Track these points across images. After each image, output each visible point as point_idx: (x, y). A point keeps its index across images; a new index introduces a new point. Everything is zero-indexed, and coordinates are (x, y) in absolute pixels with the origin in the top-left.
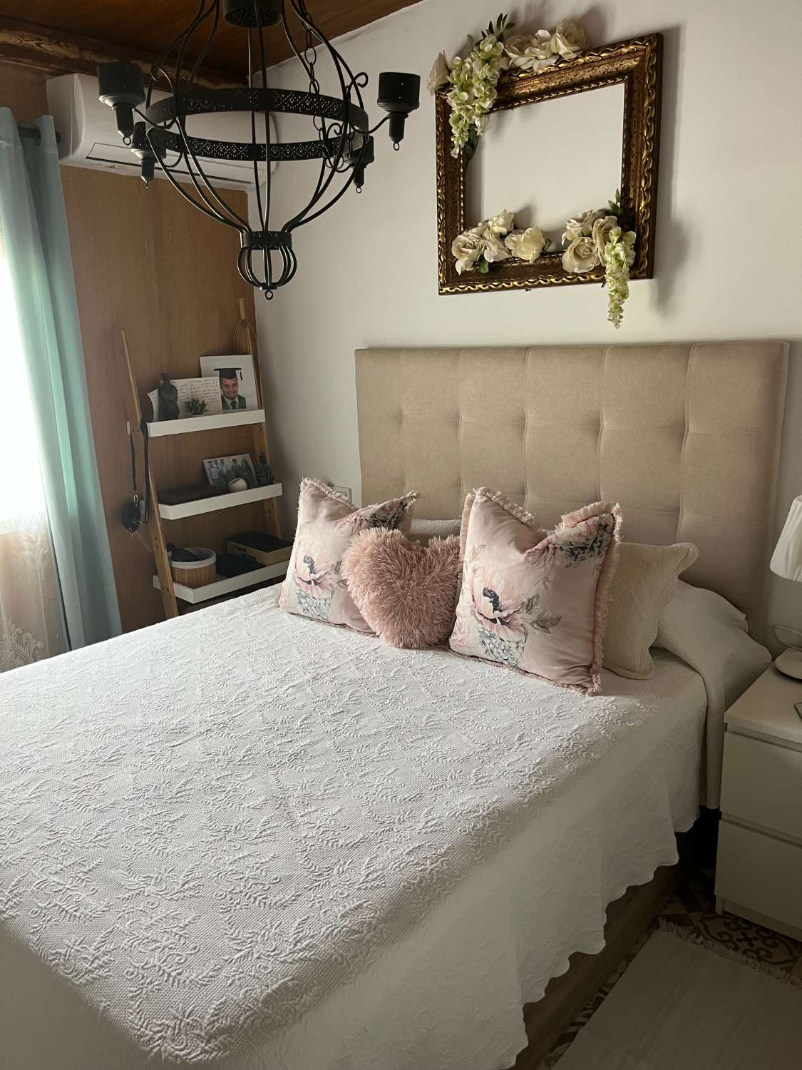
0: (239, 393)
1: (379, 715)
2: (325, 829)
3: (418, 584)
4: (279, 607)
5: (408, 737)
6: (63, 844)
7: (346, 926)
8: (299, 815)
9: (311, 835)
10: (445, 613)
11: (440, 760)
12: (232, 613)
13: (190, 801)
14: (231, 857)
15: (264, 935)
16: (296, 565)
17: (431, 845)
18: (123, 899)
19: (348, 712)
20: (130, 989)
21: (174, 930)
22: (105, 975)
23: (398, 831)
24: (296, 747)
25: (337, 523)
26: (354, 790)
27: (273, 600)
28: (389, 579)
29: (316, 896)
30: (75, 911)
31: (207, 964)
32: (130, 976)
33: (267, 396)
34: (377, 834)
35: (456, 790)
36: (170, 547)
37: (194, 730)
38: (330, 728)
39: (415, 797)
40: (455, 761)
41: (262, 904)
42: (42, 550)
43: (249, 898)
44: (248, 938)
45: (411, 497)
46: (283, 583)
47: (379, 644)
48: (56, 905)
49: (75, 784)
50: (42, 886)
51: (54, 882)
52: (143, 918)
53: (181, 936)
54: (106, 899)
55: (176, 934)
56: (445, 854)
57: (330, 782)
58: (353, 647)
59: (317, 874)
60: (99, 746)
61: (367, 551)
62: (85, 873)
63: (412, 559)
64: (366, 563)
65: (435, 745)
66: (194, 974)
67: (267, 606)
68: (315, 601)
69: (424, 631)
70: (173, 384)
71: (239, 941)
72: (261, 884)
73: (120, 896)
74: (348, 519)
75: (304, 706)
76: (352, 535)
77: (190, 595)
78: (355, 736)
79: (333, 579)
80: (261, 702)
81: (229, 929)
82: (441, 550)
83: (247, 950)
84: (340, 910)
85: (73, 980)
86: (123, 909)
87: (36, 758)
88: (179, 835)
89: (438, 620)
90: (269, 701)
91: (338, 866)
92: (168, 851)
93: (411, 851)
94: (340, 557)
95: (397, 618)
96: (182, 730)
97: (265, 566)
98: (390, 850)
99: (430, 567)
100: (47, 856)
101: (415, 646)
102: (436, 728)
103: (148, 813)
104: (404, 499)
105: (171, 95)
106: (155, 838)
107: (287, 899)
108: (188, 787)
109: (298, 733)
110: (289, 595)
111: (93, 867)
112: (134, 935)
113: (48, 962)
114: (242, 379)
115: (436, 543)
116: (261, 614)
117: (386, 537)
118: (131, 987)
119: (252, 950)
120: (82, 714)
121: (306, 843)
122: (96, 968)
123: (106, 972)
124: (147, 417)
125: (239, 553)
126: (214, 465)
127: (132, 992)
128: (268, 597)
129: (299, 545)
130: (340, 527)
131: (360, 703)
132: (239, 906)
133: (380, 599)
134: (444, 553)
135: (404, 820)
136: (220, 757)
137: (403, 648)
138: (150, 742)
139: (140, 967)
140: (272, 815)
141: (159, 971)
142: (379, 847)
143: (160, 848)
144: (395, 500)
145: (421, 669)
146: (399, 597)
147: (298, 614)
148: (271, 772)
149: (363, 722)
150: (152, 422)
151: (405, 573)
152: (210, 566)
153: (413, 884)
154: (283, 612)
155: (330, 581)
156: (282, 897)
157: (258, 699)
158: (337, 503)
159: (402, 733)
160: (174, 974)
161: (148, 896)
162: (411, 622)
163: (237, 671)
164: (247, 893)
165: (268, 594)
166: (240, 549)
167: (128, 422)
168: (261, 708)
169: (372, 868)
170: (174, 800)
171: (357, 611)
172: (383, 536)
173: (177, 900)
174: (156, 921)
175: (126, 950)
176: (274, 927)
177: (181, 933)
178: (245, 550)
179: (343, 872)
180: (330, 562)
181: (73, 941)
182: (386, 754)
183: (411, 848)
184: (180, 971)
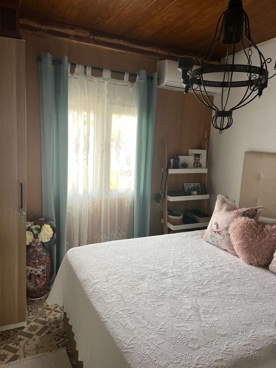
0: (200, 163)
1: (237, 288)
2: (212, 325)
3: (259, 241)
4: (203, 238)
5: (248, 299)
6: (124, 302)
7: (216, 365)
8: (203, 317)
9: (206, 326)
10: (268, 255)
11: (260, 312)
12: (186, 237)
13: (165, 299)
14: (177, 325)
15: (185, 358)
16: (212, 224)
17: (253, 345)
18: (140, 327)
19: (225, 283)
20: (139, 360)
21: (155, 344)
22: (131, 352)
23: (240, 335)
24: (204, 291)
25: (229, 212)
26: (225, 314)
27: (201, 235)
28: (247, 237)
29: (206, 350)
30: (125, 326)
31: (165, 361)
32: (139, 355)
33: (209, 164)
34: (232, 334)
35: (266, 326)
36: (168, 210)
37: (170, 275)
38: (217, 287)
39: (249, 324)
40: (266, 314)
41: (186, 346)
42: (130, 204)
43: (182, 342)
44: (180, 357)
45: (260, 208)
46: (206, 230)
47: (240, 261)
48: (120, 322)
49: (130, 283)
50: (117, 314)
51: (120, 313)
52: (146, 336)
53: (157, 347)
54: (135, 325)
55: (156, 346)
56: (258, 350)
57: (215, 308)
58: (229, 259)
59: (207, 342)
60: (139, 272)
61: (240, 225)
62: (130, 314)
63: (257, 231)
64: (239, 229)
65: (259, 306)
66: (160, 363)
67: (199, 237)
68: (217, 239)
69: (258, 260)
70: (179, 157)
71: (176, 356)
72: (187, 338)
73: (139, 325)
74: (234, 212)
75: (208, 277)
76: (234, 218)
77: (172, 227)
78: (227, 293)
79: (224, 232)
80: (193, 271)
81: (173, 351)
82: (270, 230)
83: (179, 361)
84: (214, 358)
85: (121, 349)
86: (140, 330)
87: (120, 271)
88: (160, 311)
89: (265, 257)
90: (196, 271)
91: (215, 341)
92: (156, 315)
93: (245, 345)
94: (229, 225)
95: (248, 252)
96: (166, 274)
97: (199, 222)
98: (236, 342)
99: (265, 236)
100: (119, 304)
101: (254, 265)
102: (260, 299)
103: (151, 300)
104: (257, 208)
105: (200, 67)
106: (153, 309)
107: (195, 347)
108: (165, 295)
109: (205, 286)
110: (207, 235)
111: (132, 313)
112: (142, 341)
113: (115, 340)
114: (202, 158)
115: (268, 227)
116: (196, 239)
117: (248, 221)
118: (139, 359)
119: (181, 361)
120: (135, 260)
121: (204, 328)
122: (129, 348)
123: (132, 351)
124: (169, 167)
125: (190, 216)
126: (187, 185)
127: (139, 361)
128: (199, 234)
129: (214, 218)
130: (230, 214)
131: (230, 281)
132: (178, 344)
133: (242, 244)
134: (271, 232)
135: (243, 332)
136: (177, 287)
137: (249, 264)
138: (155, 275)
139: (143, 353)
140: (193, 314)
141: (149, 357)
142: (232, 339)
143: (154, 313)
144: (253, 208)
145: (256, 274)
146: (250, 245)
147: (209, 242)
148: (194, 297)
149: (230, 288)
150: (170, 169)
151: (254, 236)
152: (180, 219)
153: (244, 358)
154: (204, 240)
155: (223, 233)
156: (193, 346)
157: (192, 270)
158: (230, 205)
159: (246, 297)
160: (153, 360)
161: (148, 329)
162: (253, 255)
163: (186, 258)
164: (181, 340)
165: (200, 233)
166: (191, 215)
167: (163, 168)
168: (193, 273)
169: (228, 347)
170: (160, 298)
171: (232, 246)
172: (247, 220)
173: (157, 334)
174: (150, 339)
175: (139, 345)
176: (190, 356)
177: (158, 346)
178: (193, 216)
179: (217, 344)
180: (224, 226)
181: (123, 336)
182: (238, 303)
183: (245, 344)
184: (156, 359)
